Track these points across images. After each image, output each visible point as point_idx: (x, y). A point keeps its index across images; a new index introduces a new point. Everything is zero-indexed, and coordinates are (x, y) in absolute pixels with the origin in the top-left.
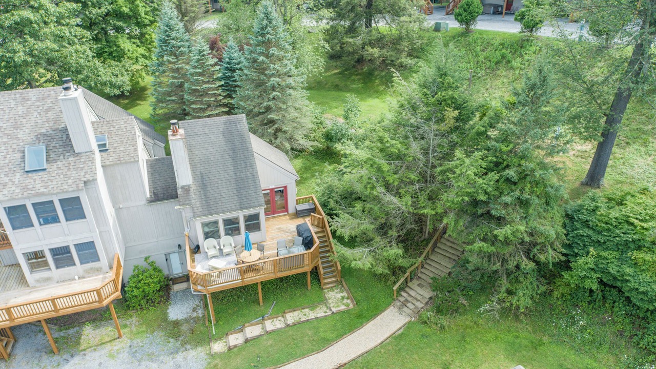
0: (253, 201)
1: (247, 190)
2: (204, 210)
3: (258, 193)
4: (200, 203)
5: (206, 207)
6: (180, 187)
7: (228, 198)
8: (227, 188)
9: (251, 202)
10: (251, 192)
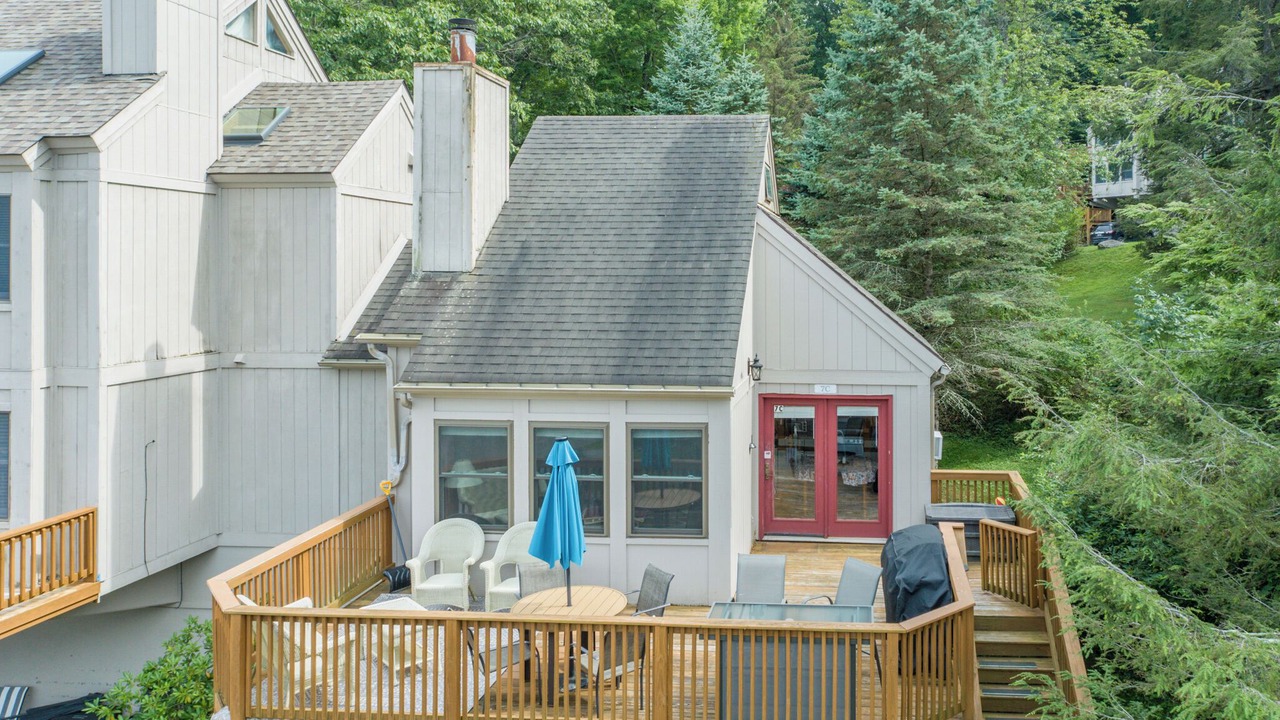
0: (683, 362)
1: (675, 319)
2: (460, 359)
3: (718, 336)
4: (462, 333)
5: (472, 351)
6: (420, 275)
7: (583, 335)
8: (595, 303)
9: (674, 362)
10: (689, 327)
